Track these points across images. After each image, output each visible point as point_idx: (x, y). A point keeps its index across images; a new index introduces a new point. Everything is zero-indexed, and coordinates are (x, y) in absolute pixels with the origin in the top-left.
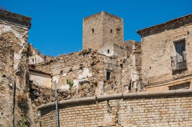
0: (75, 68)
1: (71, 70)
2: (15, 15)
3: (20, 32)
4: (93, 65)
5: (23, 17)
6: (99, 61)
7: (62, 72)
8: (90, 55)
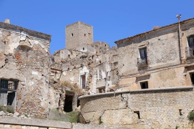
0: (77, 66)
1: (75, 68)
2: (41, 33)
3: (45, 45)
4: (89, 64)
5: (46, 35)
6: (93, 62)
7: (69, 69)
8: (87, 58)
